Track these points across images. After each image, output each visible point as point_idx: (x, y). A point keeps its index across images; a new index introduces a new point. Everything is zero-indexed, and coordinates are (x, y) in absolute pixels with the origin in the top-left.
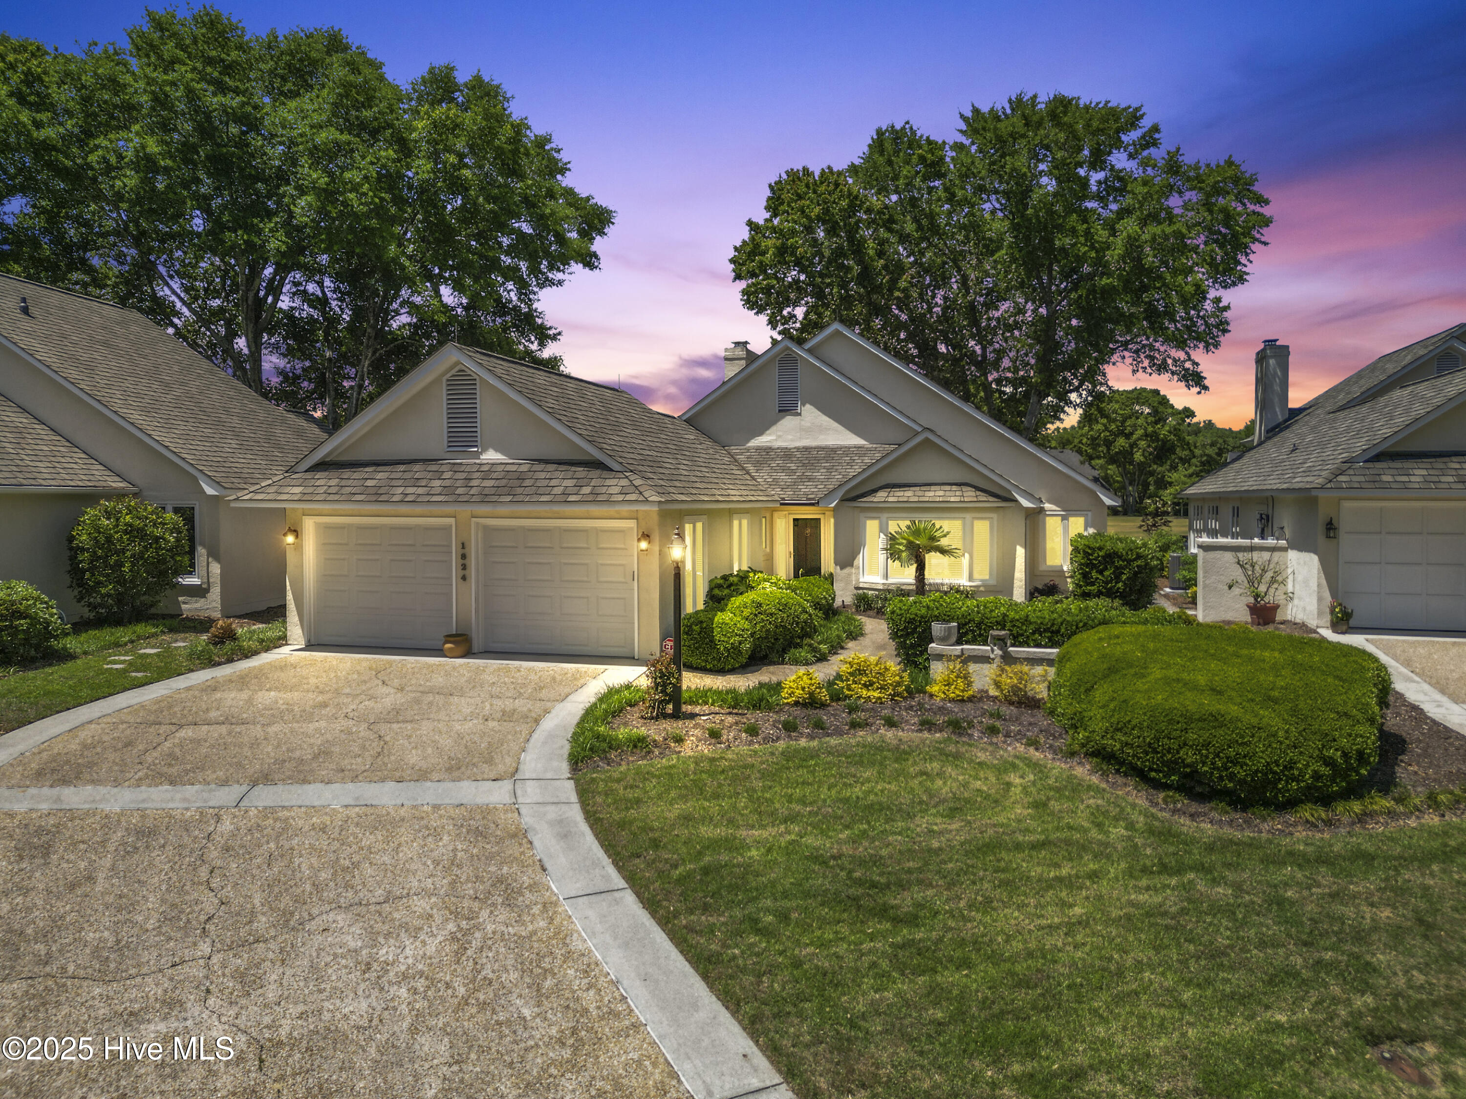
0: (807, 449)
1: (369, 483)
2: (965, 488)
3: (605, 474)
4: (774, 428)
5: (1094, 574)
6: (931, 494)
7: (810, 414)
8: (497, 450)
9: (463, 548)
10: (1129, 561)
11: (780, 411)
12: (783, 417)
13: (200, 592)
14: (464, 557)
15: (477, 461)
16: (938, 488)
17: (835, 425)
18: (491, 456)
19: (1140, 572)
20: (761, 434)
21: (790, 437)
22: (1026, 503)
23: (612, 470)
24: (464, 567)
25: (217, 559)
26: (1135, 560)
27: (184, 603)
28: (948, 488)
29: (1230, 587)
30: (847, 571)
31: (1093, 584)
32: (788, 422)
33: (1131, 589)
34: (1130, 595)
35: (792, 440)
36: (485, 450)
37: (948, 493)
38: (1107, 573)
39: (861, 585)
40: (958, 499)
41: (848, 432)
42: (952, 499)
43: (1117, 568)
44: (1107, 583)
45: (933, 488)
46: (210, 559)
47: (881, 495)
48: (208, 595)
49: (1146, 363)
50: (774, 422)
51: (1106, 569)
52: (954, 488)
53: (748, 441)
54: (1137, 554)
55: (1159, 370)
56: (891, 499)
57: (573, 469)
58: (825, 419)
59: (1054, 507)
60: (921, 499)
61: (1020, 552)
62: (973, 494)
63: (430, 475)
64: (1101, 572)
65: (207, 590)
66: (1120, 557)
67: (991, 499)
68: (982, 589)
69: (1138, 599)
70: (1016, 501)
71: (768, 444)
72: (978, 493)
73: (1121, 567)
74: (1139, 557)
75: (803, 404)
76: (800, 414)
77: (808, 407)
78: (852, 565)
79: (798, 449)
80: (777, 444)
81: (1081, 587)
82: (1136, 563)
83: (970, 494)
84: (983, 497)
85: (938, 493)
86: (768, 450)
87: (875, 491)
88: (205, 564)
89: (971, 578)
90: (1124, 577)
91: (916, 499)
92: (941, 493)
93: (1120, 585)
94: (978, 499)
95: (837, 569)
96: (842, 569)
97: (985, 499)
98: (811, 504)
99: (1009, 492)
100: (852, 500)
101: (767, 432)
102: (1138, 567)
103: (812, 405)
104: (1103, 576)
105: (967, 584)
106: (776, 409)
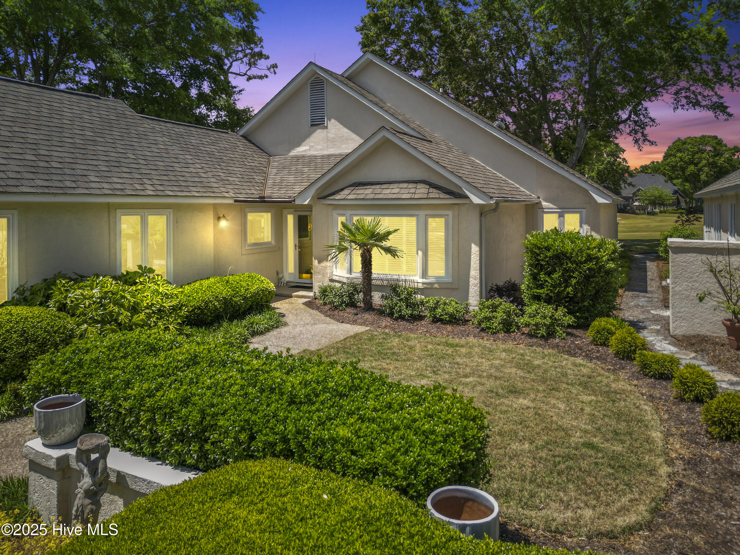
2: (420, 186)
4: (307, 141)
5: (542, 276)
6: (388, 191)
7: (333, 126)
10: (579, 264)
11: (312, 125)
12: (314, 131)
16: (396, 185)
19: (593, 276)
20: (299, 145)
21: (319, 147)
22: (476, 200)
26: (585, 262)
28: (405, 185)
29: (701, 299)
30: (324, 264)
31: (541, 286)
32: (319, 134)
33: (583, 294)
34: (581, 303)
35: (321, 150)
37: (403, 191)
38: (555, 276)
39: (335, 278)
40: (408, 196)
42: (404, 196)
43: (566, 270)
44: (554, 287)
45: (392, 186)
47: (349, 193)
50: (308, 135)
51: (555, 270)
52: (411, 185)
53: (289, 151)
54: (589, 255)
56: (351, 197)
58: (345, 130)
59: (551, 206)
60: (377, 197)
61: (475, 249)
62: (426, 191)
64: (549, 274)
66: (569, 258)
67: (442, 195)
68: (436, 286)
69: (594, 306)
70: (467, 197)
71: (304, 153)
72: (431, 190)
73: (571, 270)
74: (590, 258)
75: (329, 119)
76: (327, 127)
77: (333, 121)
78: (327, 260)
80: (309, 153)
81: (531, 288)
82: (587, 266)
84: (435, 193)
85: (394, 191)
86: (297, 158)
87: (342, 189)
89: (424, 274)
90: (574, 281)
91: (372, 196)
92: (397, 191)
93: (570, 289)
94: (431, 196)
95: (315, 262)
96: (319, 262)
97: (437, 196)
98: (290, 202)
99: (460, 188)
100: (325, 198)
101: (303, 144)
102: (589, 269)
103: (335, 119)
104: (552, 279)
105: (420, 280)
106: (310, 124)
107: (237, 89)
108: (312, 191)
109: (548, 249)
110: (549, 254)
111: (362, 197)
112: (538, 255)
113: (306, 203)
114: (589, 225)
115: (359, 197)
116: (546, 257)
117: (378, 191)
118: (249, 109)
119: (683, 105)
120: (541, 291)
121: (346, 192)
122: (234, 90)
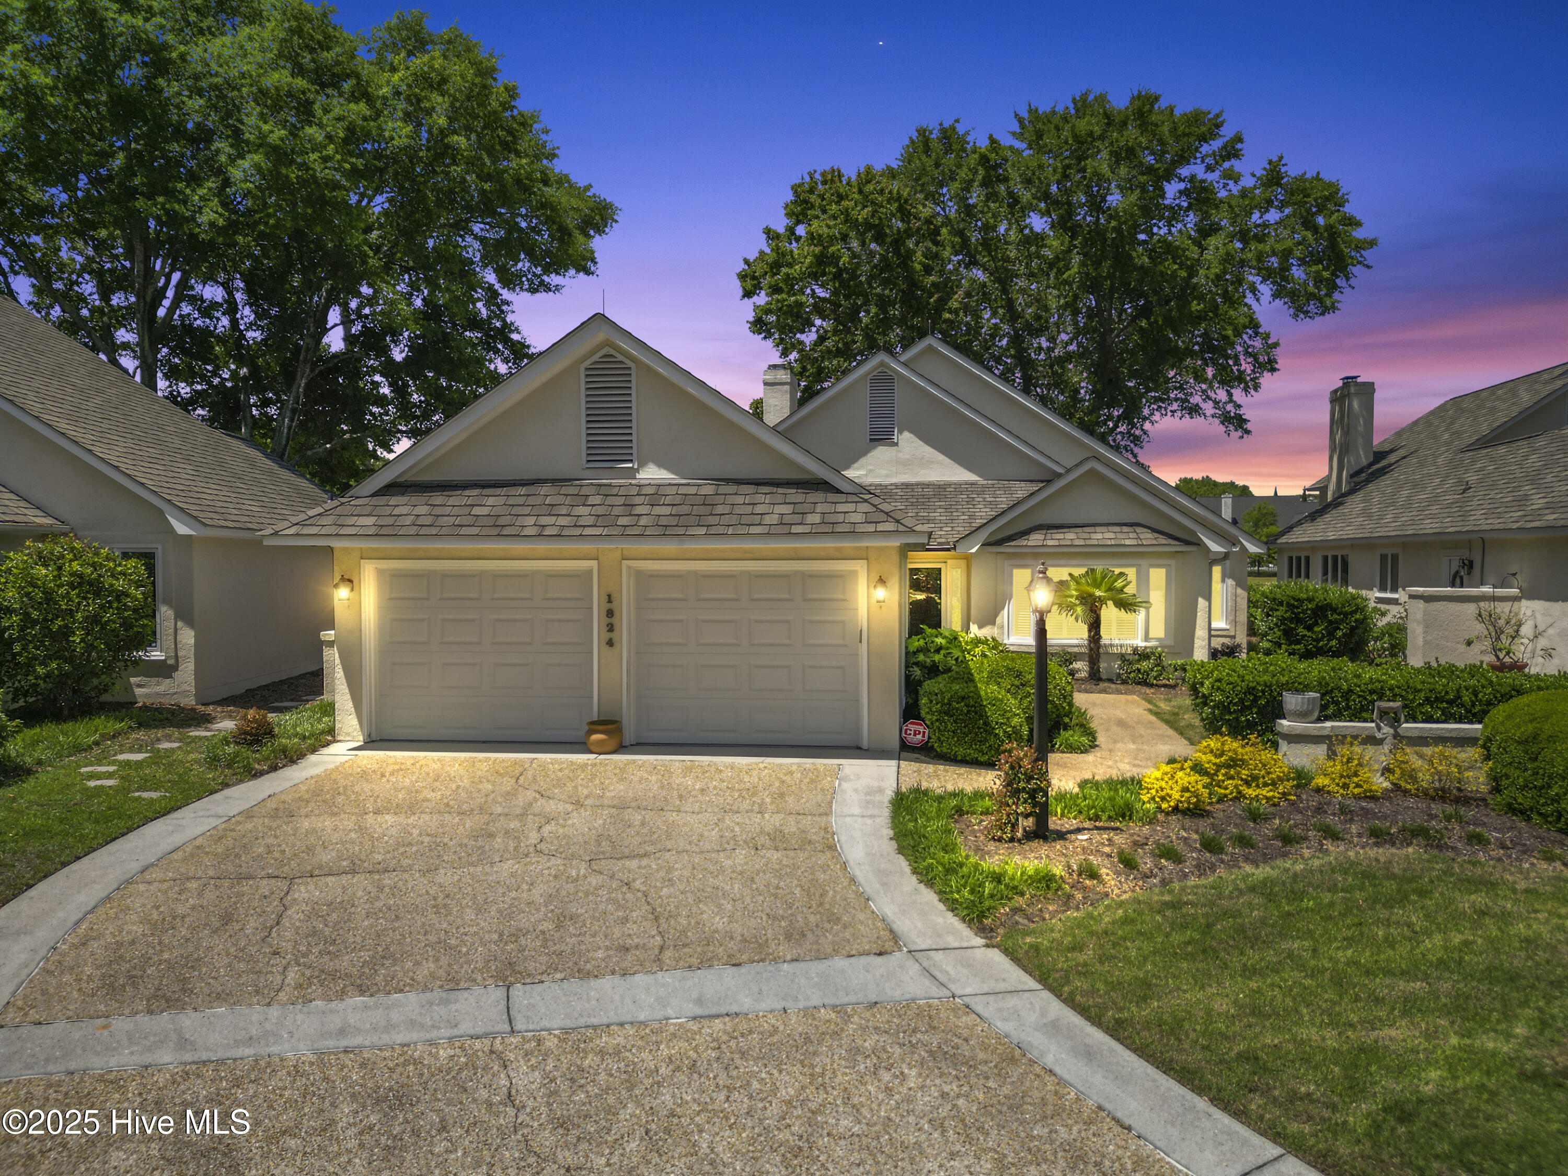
0: (906, 486)
1: (477, 511)
2: (1139, 530)
3: (832, 497)
4: (863, 461)
7: (908, 443)
8: (660, 465)
9: (610, 601)
10: (1346, 614)
11: (871, 440)
12: (874, 448)
13: (165, 670)
14: (610, 613)
15: (633, 482)
16: (1104, 529)
17: (941, 457)
18: (652, 473)
20: (847, 468)
21: (884, 472)
23: (839, 491)
24: (611, 627)
25: (190, 623)
27: (139, 686)
28: (1117, 529)
29: (1469, 644)
30: (989, 630)
32: (881, 453)
35: (887, 476)
36: (642, 465)
37: (1119, 536)
38: (1317, 629)
40: (1134, 542)
41: (956, 465)
42: (1127, 542)
43: (1330, 622)
46: (180, 624)
47: (1036, 539)
48: (175, 675)
50: (865, 453)
51: (1316, 624)
52: (1125, 529)
55: (1191, 414)
57: (780, 490)
58: (928, 449)
60: (1088, 542)
61: (1204, 605)
63: (568, 501)
65: (175, 668)
66: (1334, 610)
67: (1170, 542)
68: (1158, 649)
70: (1203, 544)
72: (1156, 535)
73: (1336, 622)
75: (900, 432)
76: (896, 444)
77: (906, 435)
78: (994, 623)
79: (896, 486)
80: (869, 480)
83: (1147, 537)
84: (1163, 540)
85: (1107, 536)
88: (171, 631)
89: (1147, 638)
92: (1111, 535)
96: (980, 627)
97: (1164, 542)
99: (1194, 533)
101: (855, 465)
102: (1356, 621)
103: (911, 432)
105: (1141, 644)
106: (868, 437)
113: (974, 550)
114: (1234, 579)
117: (1084, 536)
121: (1033, 536)
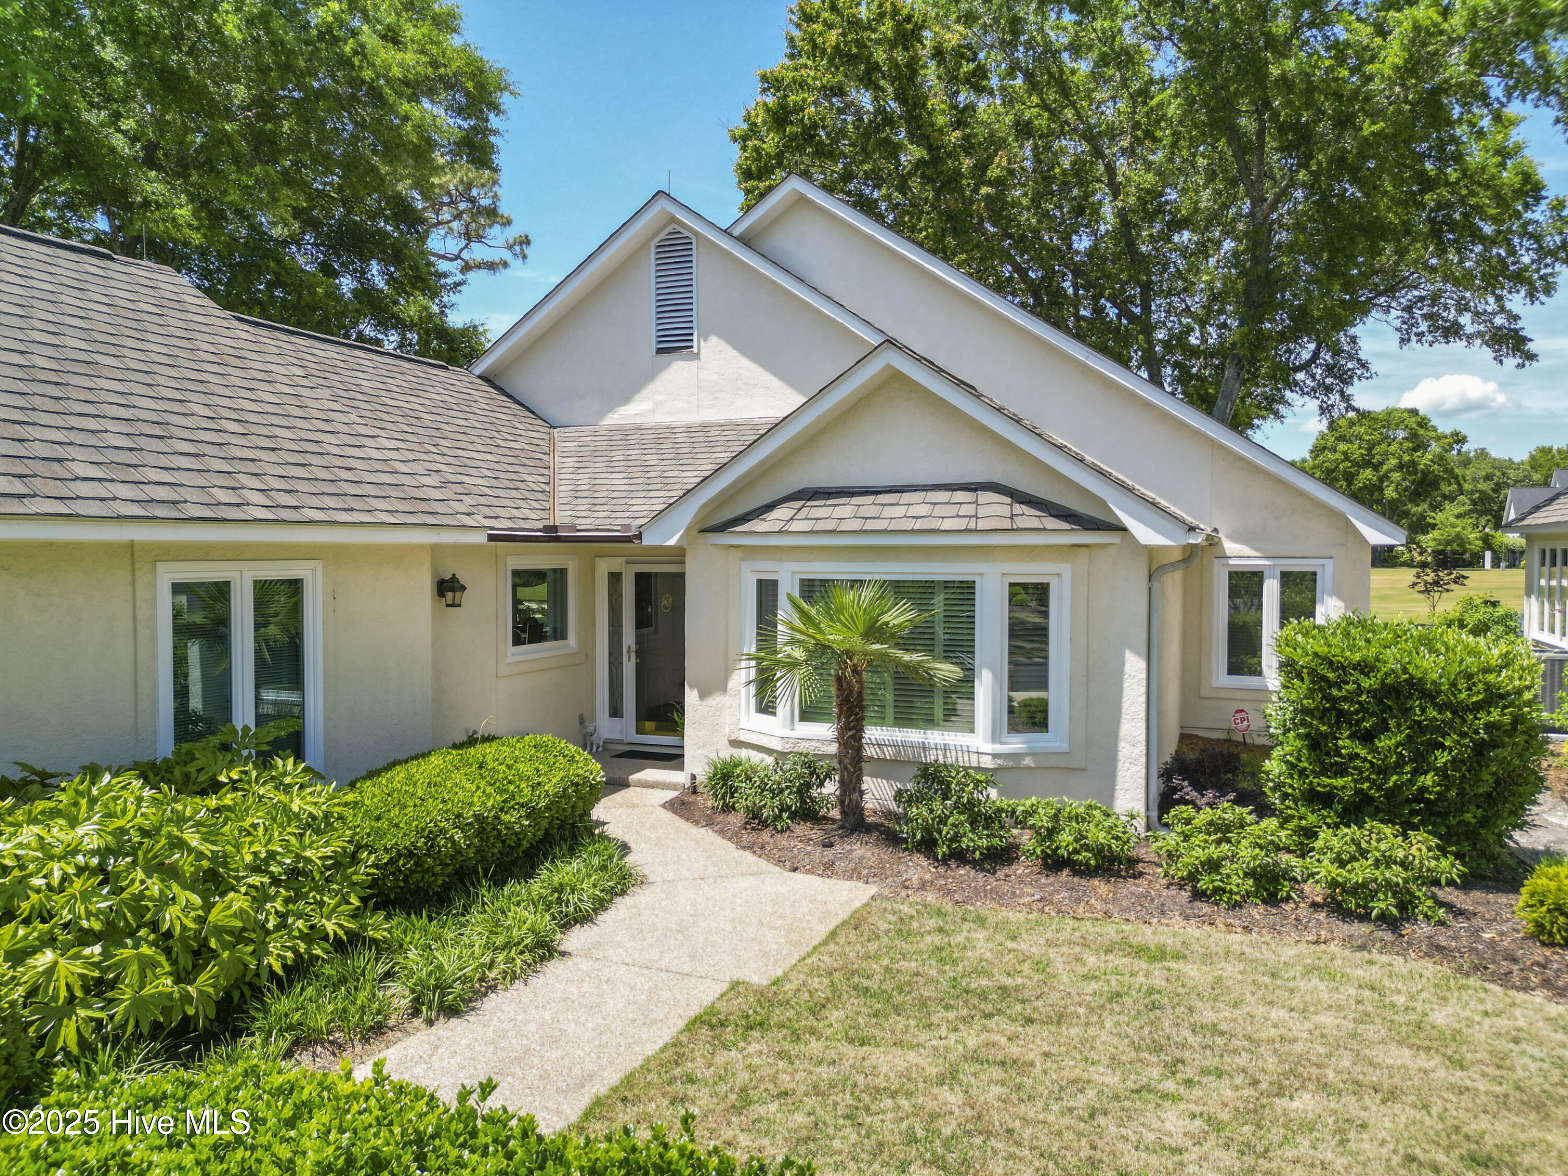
0: (705, 427)
2: (985, 497)
4: (647, 390)
5: (1345, 743)
6: (898, 511)
7: (716, 354)
10: (1460, 710)
11: (660, 351)
12: (666, 366)
16: (918, 496)
17: (766, 377)
19: (1494, 745)
20: (625, 400)
21: (678, 405)
22: (1147, 536)
26: (1477, 707)
28: (943, 496)
30: (716, 700)
31: (1341, 771)
32: (676, 373)
33: (1462, 793)
34: (1461, 810)
35: (680, 411)
37: (939, 511)
38: (1384, 742)
39: (744, 737)
40: (960, 524)
41: (790, 390)
42: (947, 525)
43: (1418, 728)
44: (1384, 771)
45: (906, 497)
49: (1424, 326)
50: (651, 376)
51: (1384, 728)
52: (960, 496)
53: (602, 414)
54: (1488, 687)
55: (1446, 337)
56: (796, 526)
58: (745, 363)
59: (1246, 550)
60: (870, 525)
61: (1135, 666)
62: (1006, 510)
64: (1367, 738)
66: (1430, 695)
67: (1052, 523)
68: (1028, 762)
70: (1120, 529)
71: (638, 420)
72: (1018, 508)
73: (1434, 728)
74: (1494, 697)
75: (705, 336)
76: (697, 356)
77: (714, 340)
78: (724, 689)
80: (651, 420)
81: (1302, 773)
82: (1482, 717)
84: (1028, 517)
85: (914, 511)
86: (626, 433)
87: (770, 507)
89: (998, 731)
90: (1442, 758)
91: (856, 525)
93: (1428, 780)
94: (1020, 523)
95: (691, 697)
96: (703, 696)
97: (1036, 524)
98: (628, 540)
99: (1102, 503)
100: (721, 528)
101: (638, 397)
102: (1489, 727)
103: (720, 335)
104: (1374, 750)
105: (989, 748)
106: (654, 347)
107: (449, 281)
108: (688, 513)
109: (1365, 668)
110: (1366, 683)
111: (830, 525)
112: (1331, 684)
113: (672, 542)
114: (1340, 596)
115: (820, 526)
116: (1359, 691)
117: (872, 511)
118: (475, 327)
119: (1423, 334)
120: (1339, 782)
121: (781, 513)
122: (443, 281)
